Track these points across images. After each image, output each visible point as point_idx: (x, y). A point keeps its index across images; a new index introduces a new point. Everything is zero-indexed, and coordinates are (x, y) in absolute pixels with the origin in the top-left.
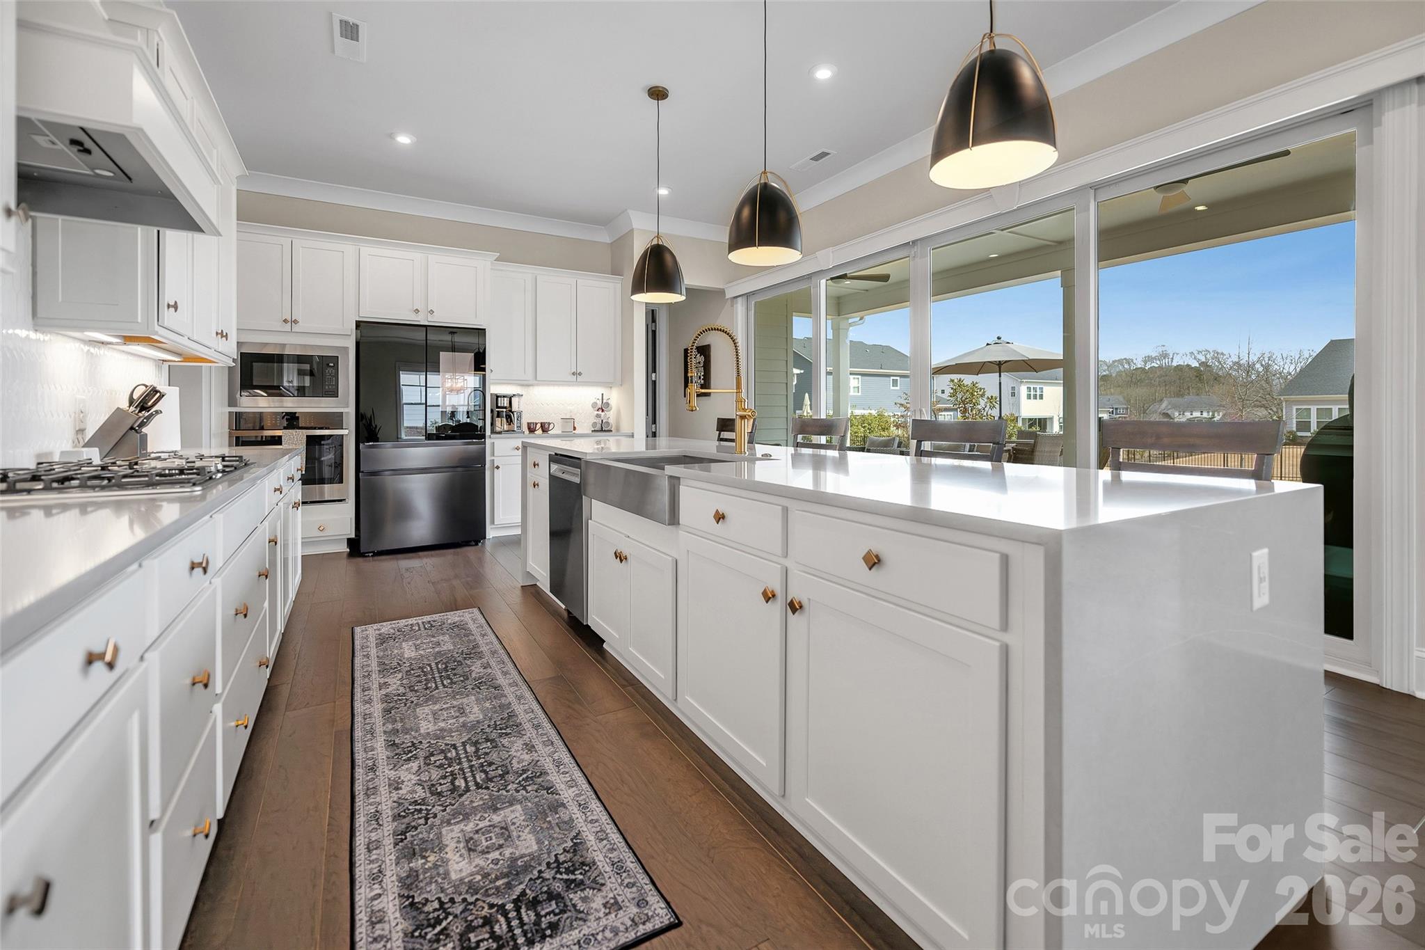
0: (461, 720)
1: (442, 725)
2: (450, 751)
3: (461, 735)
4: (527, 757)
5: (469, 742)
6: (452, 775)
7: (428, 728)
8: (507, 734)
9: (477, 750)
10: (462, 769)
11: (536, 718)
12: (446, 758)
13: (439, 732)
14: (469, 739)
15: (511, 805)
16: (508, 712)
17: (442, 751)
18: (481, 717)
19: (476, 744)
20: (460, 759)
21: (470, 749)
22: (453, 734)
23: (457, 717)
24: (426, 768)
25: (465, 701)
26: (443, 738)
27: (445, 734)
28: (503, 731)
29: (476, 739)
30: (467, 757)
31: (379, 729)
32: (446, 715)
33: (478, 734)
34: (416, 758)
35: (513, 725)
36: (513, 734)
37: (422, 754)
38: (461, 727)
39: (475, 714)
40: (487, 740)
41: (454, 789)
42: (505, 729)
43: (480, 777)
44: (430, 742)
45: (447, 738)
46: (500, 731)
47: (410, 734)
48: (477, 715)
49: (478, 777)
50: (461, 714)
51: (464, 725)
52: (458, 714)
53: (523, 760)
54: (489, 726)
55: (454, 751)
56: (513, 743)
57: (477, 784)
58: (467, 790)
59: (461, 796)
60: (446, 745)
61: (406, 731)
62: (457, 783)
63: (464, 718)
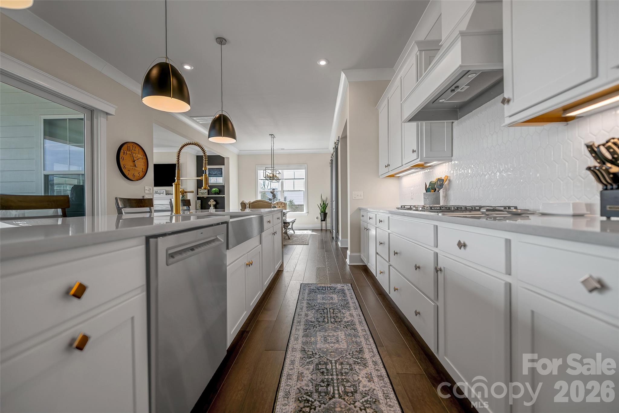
0: (326, 334)
1: (335, 334)
2: (333, 321)
3: (328, 327)
4: (309, 313)
5: (326, 323)
6: (334, 313)
7: (341, 334)
8: (311, 322)
9: (324, 319)
10: (330, 314)
11: (297, 326)
12: (335, 319)
13: (337, 330)
14: (325, 324)
15: (319, 303)
16: (306, 332)
17: (336, 322)
18: (318, 333)
19: (324, 321)
20: (330, 318)
21: (326, 320)
22: (331, 328)
23: (328, 336)
24: (342, 318)
25: (323, 346)
26: (335, 327)
27: (334, 329)
28: (312, 324)
29: (323, 323)
30: (328, 317)
31: (362, 339)
32: (333, 338)
33: (322, 325)
34: (345, 322)
35: (308, 325)
36: (309, 321)
37: (343, 323)
38: (327, 330)
39: (320, 336)
40: (319, 322)
41: (334, 309)
42: (311, 324)
43: (325, 311)
44: (340, 327)
45: (334, 326)
46: (313, 324)
47: (348, 333)
48: (319, 335)
49: (326, 311)
50: (326, 337)
51: (326, 331)
52: (328, 338)
53: (311, 312)
54: (316, 328)
55: (332, 321)
56: (311, 318)
57: (327, 309)
58: (330, 309)
59: (332, 308)
60: (334, 324)
61: (350, 335)
62: (333, 311)
63: (325, 334)
